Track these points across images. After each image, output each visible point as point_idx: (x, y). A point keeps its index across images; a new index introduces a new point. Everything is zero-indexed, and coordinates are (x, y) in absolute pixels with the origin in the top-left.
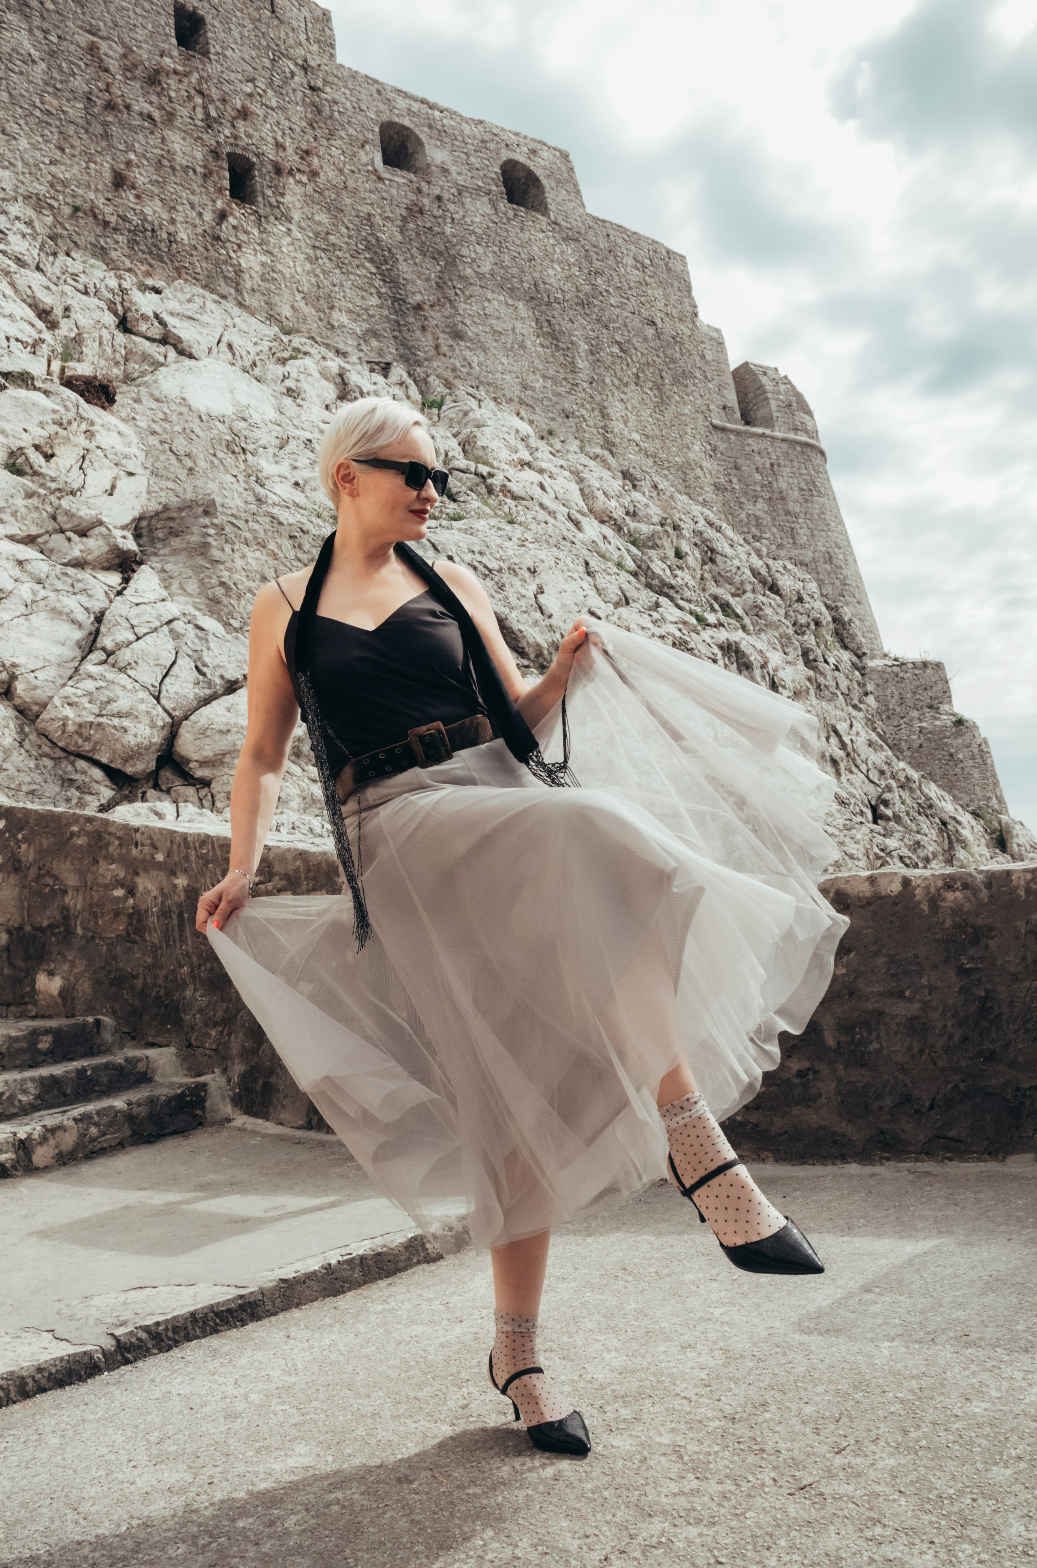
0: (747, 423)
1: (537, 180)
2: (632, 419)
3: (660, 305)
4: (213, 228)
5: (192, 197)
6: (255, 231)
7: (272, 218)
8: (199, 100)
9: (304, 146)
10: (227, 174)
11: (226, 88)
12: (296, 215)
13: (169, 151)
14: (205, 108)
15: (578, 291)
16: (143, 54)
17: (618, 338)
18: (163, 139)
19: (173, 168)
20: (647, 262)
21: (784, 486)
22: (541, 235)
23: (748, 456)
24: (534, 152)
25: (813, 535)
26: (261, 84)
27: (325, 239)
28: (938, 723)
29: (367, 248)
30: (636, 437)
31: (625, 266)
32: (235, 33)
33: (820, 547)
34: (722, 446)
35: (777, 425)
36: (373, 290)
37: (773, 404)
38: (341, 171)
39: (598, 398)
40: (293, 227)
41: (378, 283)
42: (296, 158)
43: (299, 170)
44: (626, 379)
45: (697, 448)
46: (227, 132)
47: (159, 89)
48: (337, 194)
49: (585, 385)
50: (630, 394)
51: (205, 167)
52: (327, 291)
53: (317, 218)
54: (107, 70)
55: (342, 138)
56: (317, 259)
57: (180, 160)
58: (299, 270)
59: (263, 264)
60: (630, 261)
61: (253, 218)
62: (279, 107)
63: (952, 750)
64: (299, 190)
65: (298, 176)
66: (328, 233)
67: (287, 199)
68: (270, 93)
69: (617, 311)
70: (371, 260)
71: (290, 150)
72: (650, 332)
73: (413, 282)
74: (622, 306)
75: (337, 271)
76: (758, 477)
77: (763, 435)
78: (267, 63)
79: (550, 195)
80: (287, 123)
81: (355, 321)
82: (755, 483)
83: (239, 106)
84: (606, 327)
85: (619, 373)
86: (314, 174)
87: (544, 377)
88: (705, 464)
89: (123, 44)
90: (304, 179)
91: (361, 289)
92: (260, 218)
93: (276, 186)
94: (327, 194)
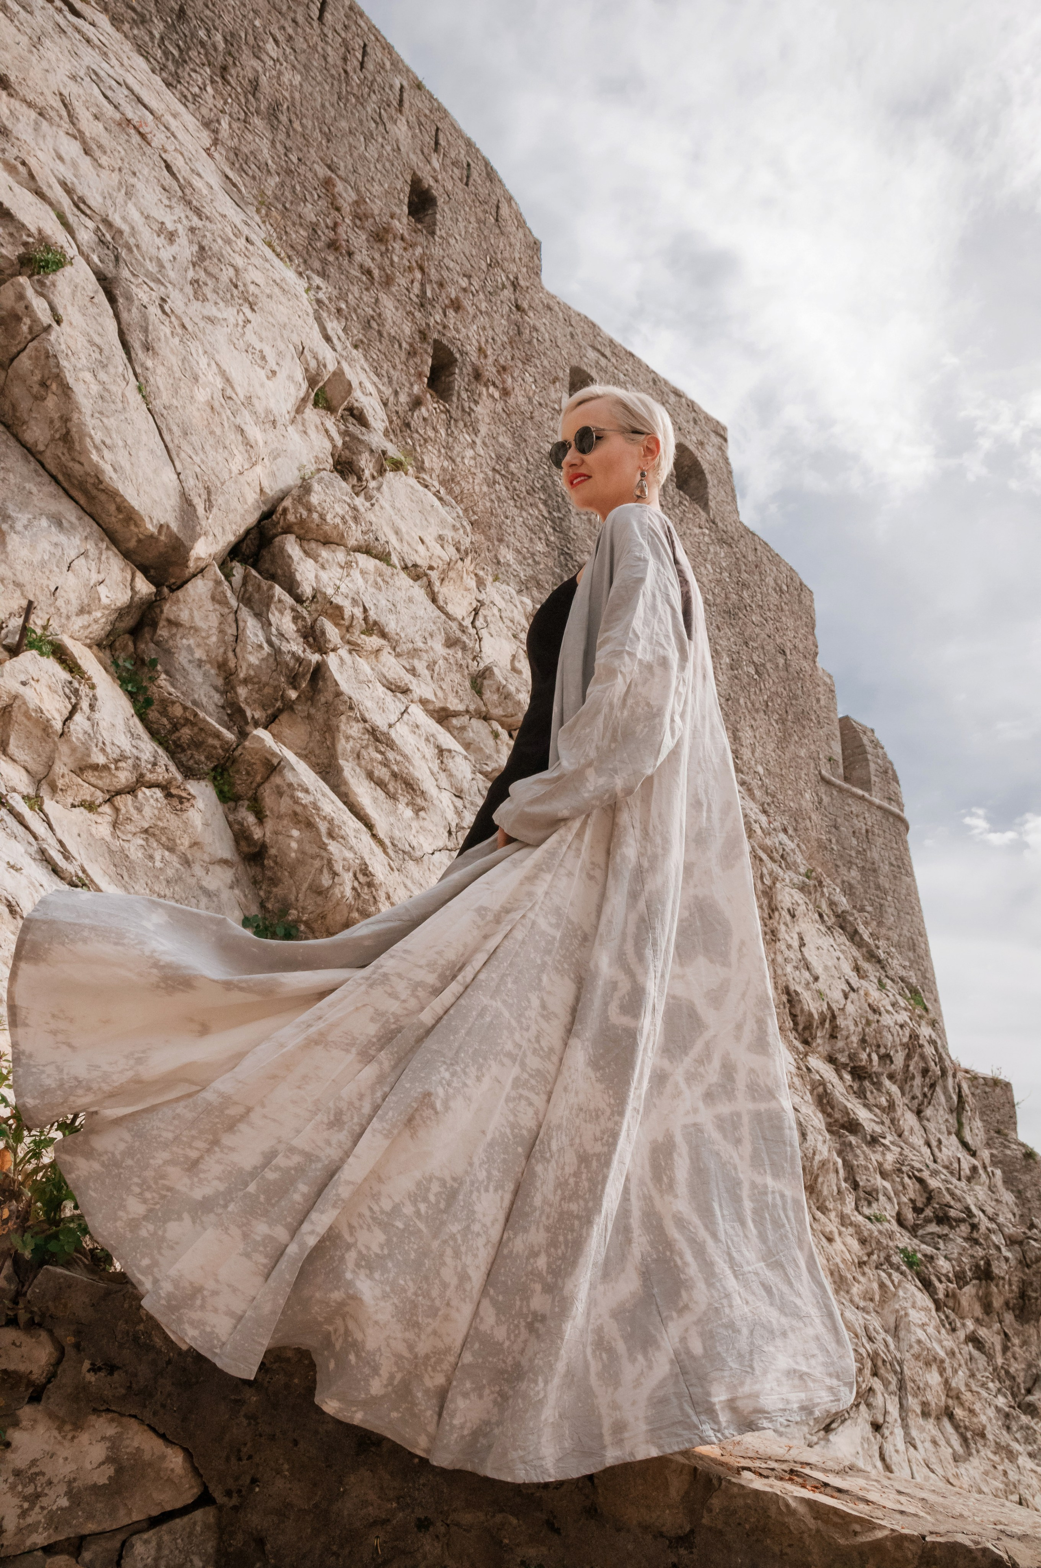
0: (846, 779)
1: (702, 472)
2: (759, 749)
3: (791, 634)
4: (406, 412)
5: (392, 371)
6: (443, 431)
7: (461, 424)
8: (418, 275)
9: (502, 361)
10: (430, 361)
11: (445, 273)
12: (483, 430)
13: (380, 315)
14: (422, 285)
15: (727, 598)
16: (376, 207)
17: (755, 658)
18: (377, 300)
19: (380, 333)
20: (785, 588)
21: (876, 856)
22: (701, 530)
23: (848, 816)
25: (899, 917)
26: (476, 282)
27: (506, 466)
28: (1008, 1152)
29: (544, 488)
30: (760, 769)
31: (767, 585)
32: (461, 225)
33: (905, 931)
34: (826, 800)
35: (875, 789)
36: (542, 535)
37: (872, 766)
38: (530, 400)
39: (732, 718)
40: (478, 441)
41: (548, 529)
42: (494, 370)
44: (757, 705)
45: (807, 796)
46: (438, 318)
47: (383, 248)
48: (523, 422)
50: (759, 722)
51: (411, 345)
52: (499, 520)
53: (501, 439)
54: (338, 209)
55: (536, 366)
56: (495, 482)
57: (390, 329)
58: (477, 488)
59: (443, 469)
60: (771, 582)
61: (443, 416)
62: (487, 313)
63: (1021, 1187)
64: (489, 402)
65: (492, 389)
66: (509, 460)
67: (479, 409)
68: (482, 296)
69: (757, 630)
70: (545, 503)
71: (490, 360)
72: (781, 661)
73: (584, 541)
74: (761, 626)
75: (512, 503)
76: (854, 842)
77: (862, 798)
78: (484, 266)
79: (712, 491)
80: (491, 333)
81: (520, 563)
82: (852, 848)
83: (453, 296)
84: (746, 644)
85: (753, 697)
86: (505, 393)
88: (814, 817)
89: (358, 191)
90: (497, 395)
91: (531, 530)
92: (450, 420)
93: (472, 392)
94: (514, 417)
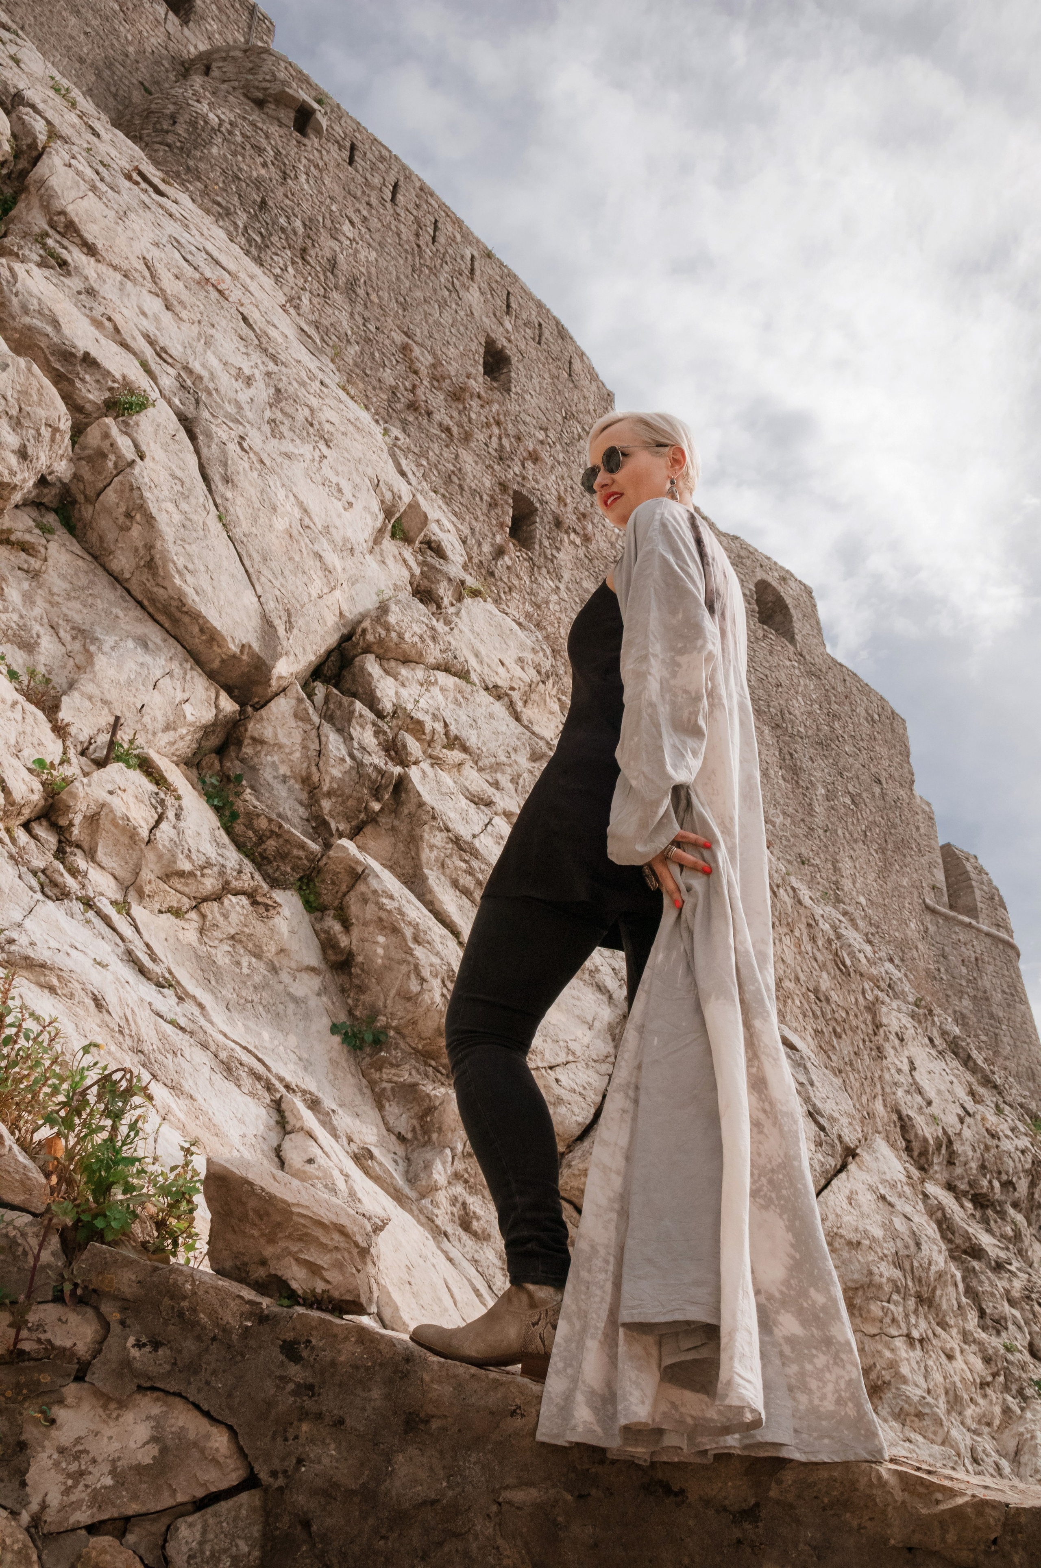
0: (951, 907)
1: (786, 607)
2: (860, 880)
3: (886, 763)
4: (489, 561)
5: (474, 522)
6: (526, 578)
7: (544, 571)
8: (496, 431)
9: (582, 509)
10: (511, 512)
11: (522, 428)
12: (566, 575)
13: (460, 470)
14: (500, 438)
15: (818, 729)
16: (452, 369)
17: (851, 789)
18: (457, 456)
19: (461, 487)
20: (876, 717)
21: (988, 985)
22: (788, 663)
23: (956, 945)
24: (784, 579)
25: (1015, 1046)
26: (552, 435)
30: (862, 900)
31: (858, 715)
32: (536, 381)
33: (1023, 1061)
34: (932, 929)
35: (982, 916)
37: (978, 894)
39: (831, 849)
40: (562, 586)
42: (574, 517)
43: (575, 531)
44: (856, 835)
45: (913, 925)
46: (517, 470)
47: (461, 407)
48: (606, 566)
49: (821, 832)
50: (858, 852)
51: (492, 497)
53: (584, 584)
54: (416, 372)
57: (470, 482)
60: (861, 711)
61: (526, 564)
62: (564, 463)
64: (571, 549)
65: (573, 536)
67: (561, 556)
68: (559, 447)
69: (851, 760)
71: (570, 508)
72: (877, 790)
74: (855, 756)
76: (964, 970)
77: (970, 925)
78: (559, 419)
79: (797, 625)
80: (569, 482)
82: (962, 977)
83: (531, 448)
84: (841, 775)
85: (850, 827)
86: (587, 539)
87: (784, 813)
88: (920, 946)
89: (434, 355)
90: (578, 541)
92: (533, 567)
93: (554, 539)
94: (596, 562)
